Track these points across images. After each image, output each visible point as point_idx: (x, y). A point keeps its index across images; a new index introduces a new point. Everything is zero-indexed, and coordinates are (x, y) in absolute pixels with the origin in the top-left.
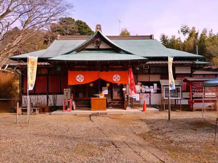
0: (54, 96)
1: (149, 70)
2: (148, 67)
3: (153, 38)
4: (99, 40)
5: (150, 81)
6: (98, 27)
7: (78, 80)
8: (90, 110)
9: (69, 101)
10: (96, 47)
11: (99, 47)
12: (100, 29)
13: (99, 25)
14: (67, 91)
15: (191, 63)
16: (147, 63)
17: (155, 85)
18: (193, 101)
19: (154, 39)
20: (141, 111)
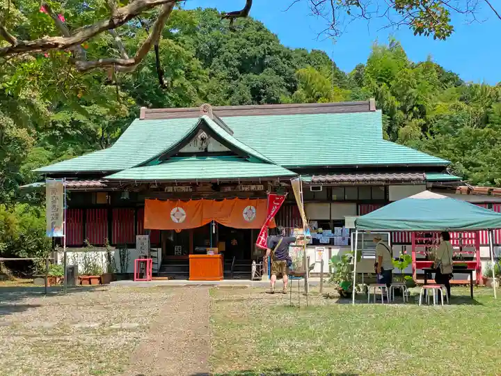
1: (330, 194)
2: (319, 189)
5: (332, 219)
6: (206, 109)
7: (174, 219)
9: (146, 259)
10: (199, 149)
11: (206, 149)
14: (142, 240)
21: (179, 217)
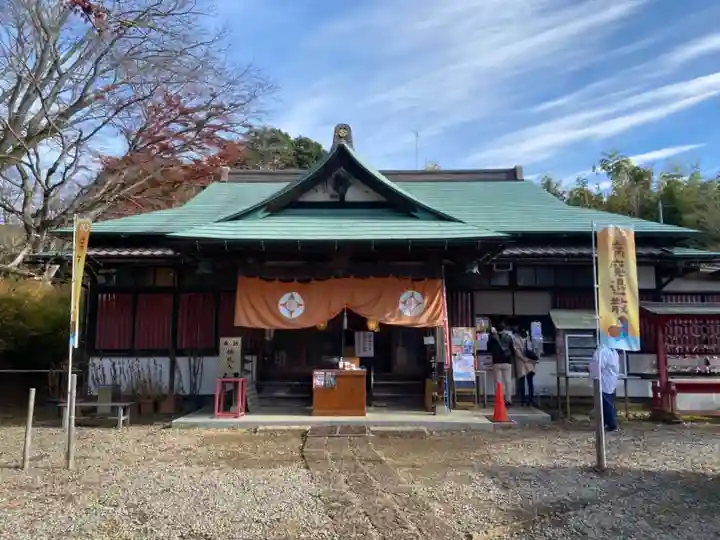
0: (192, 360)
1: (513, 276)
2: (508, 267)
3: (521, 175)
4: (342, 171)
5: (516, 313)
6: (343, 133)
7: (284, 312)
8: (309, 413)
9: (236, 379)
10: (332, 196)
11: (342, 196)
12: (348, 139)
13: (346, 127)
15: (656, 252)
16: (505, 253)
17: (536, 326)
18: (674, 388)
19: (522, 180)
20: (487, 421)
21: (292, 309)
